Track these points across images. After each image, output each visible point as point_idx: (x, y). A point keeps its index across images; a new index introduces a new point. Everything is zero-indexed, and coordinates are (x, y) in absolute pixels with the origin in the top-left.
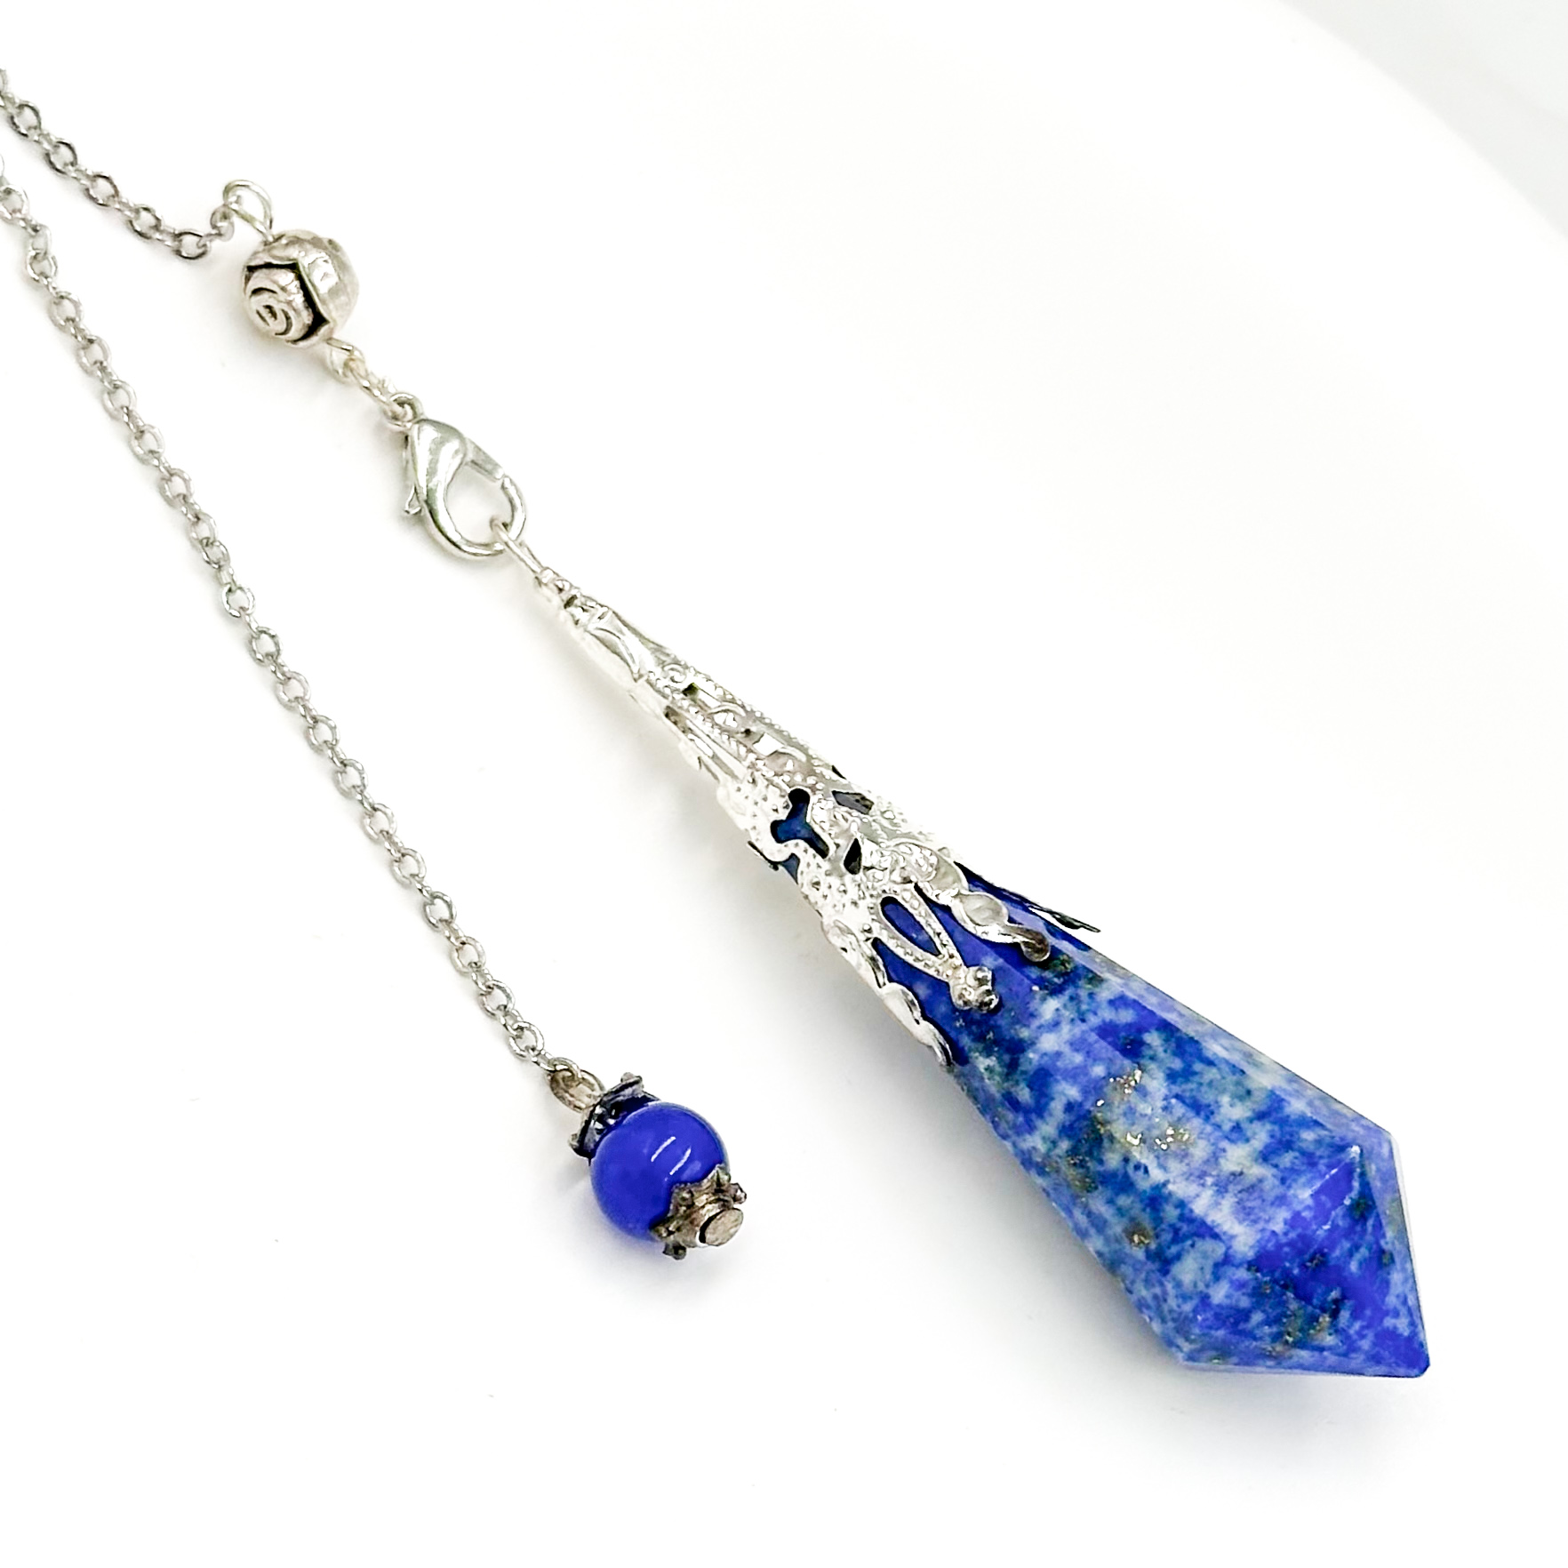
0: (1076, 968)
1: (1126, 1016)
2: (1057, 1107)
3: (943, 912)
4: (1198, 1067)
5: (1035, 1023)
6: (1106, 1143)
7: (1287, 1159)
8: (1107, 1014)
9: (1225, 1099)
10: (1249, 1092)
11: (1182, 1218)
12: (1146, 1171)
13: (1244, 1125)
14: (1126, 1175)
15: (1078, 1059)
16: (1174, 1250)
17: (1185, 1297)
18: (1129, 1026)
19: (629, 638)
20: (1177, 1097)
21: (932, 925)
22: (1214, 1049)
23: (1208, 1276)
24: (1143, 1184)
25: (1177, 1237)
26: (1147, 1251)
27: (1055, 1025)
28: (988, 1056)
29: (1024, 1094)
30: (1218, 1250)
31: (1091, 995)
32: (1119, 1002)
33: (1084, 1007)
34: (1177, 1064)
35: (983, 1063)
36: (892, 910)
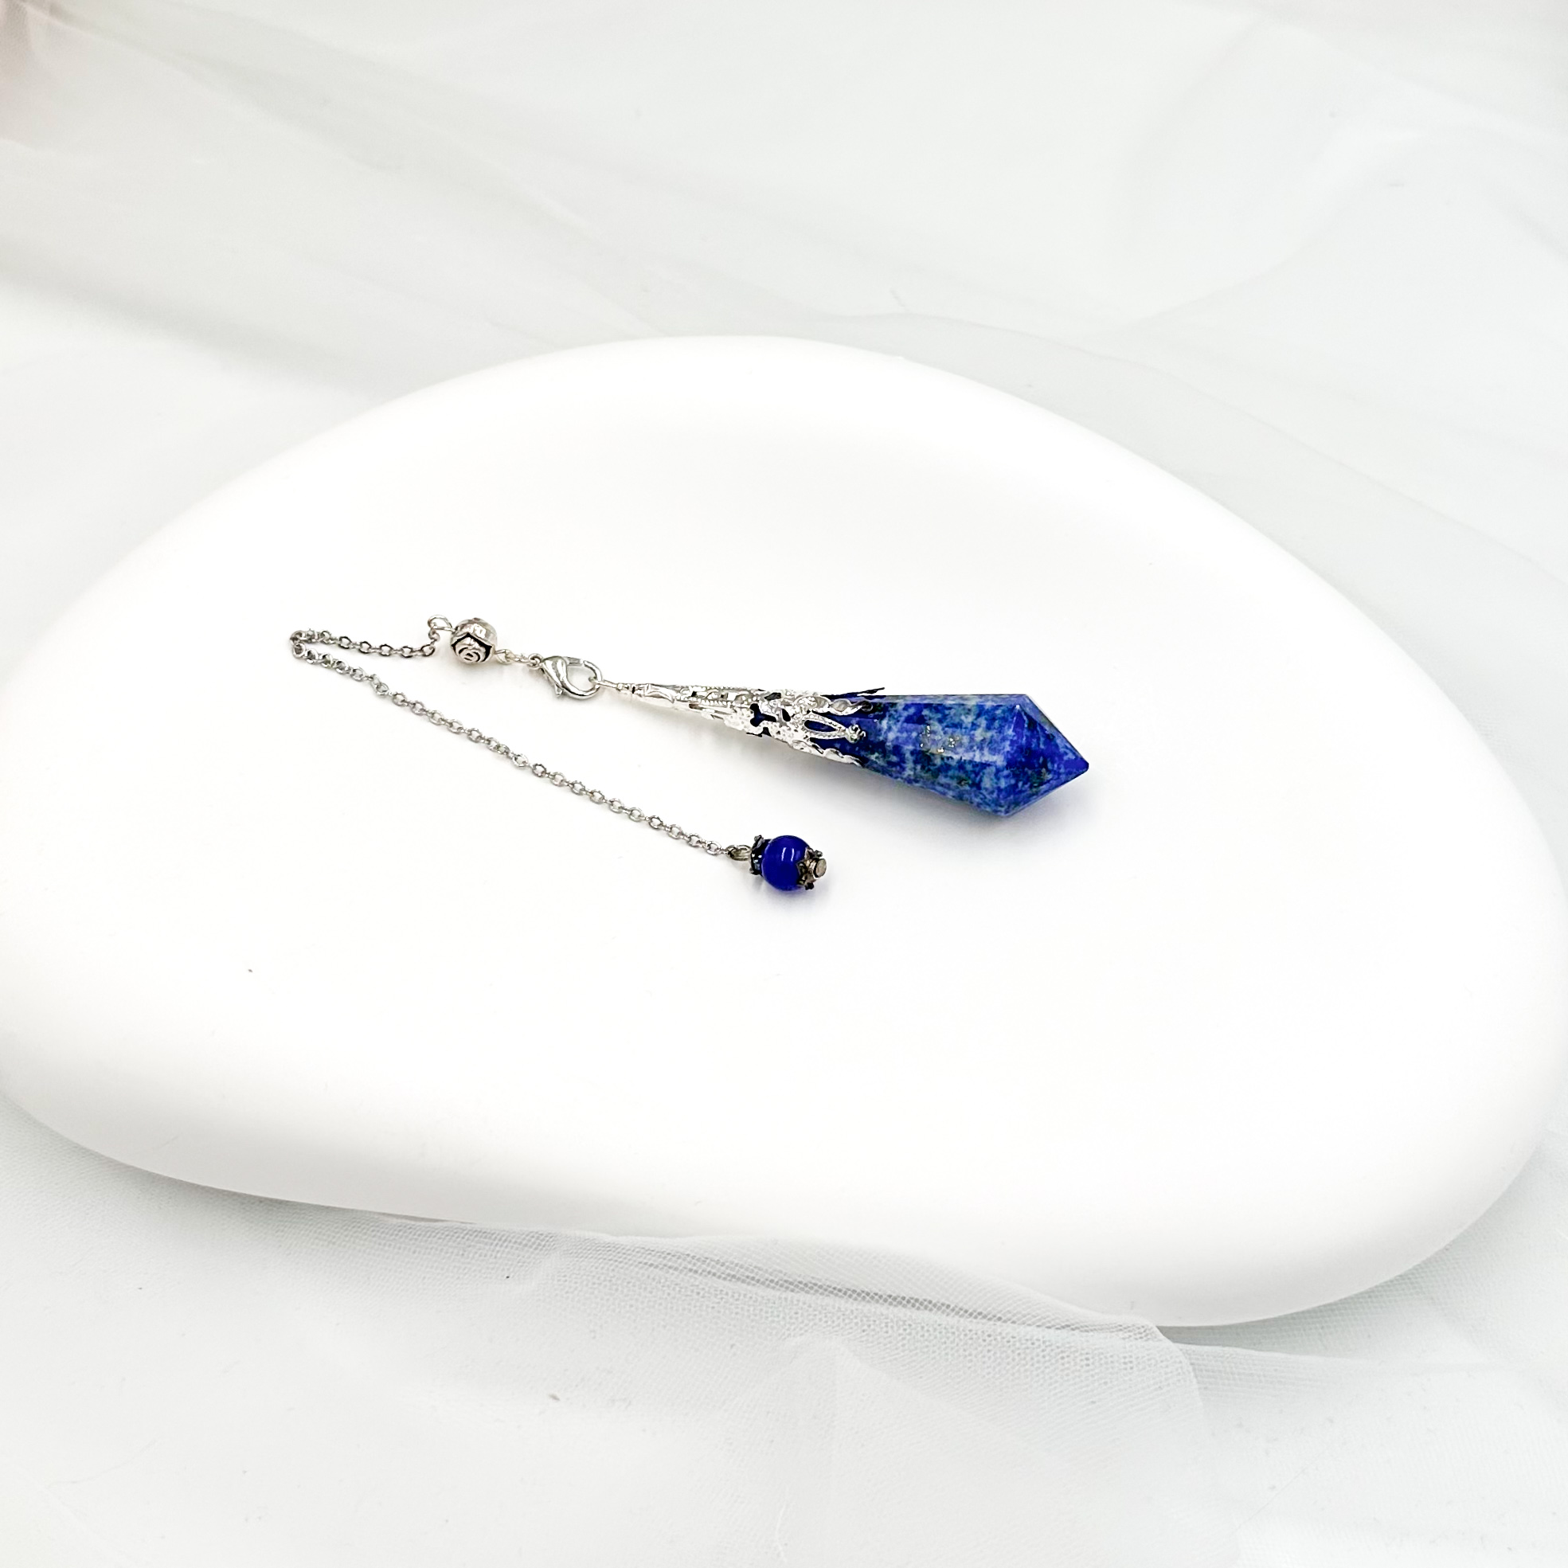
0: (884, 705)
1: (912, 711)
2: (908, 755)
3: (828, 715)
4: (947, 712)
5: (883, 732)
6: (932, 757)
7: (997, 724)
8: (905, 714)
9: (963, 717)
10: (969, 710)
11: (974, 766)
12: (952, 758)
13: (975, 722)
14: (946, 764)
15: (905, 735)
16: (978, 779)
17: (992, 792)
18: (915, 714)
19: (661, 689)
20: (947, 726)
21: (827, 721)
22: (949, 702)
23: (995, 781)
24: (953, 763)
25: (977, 774)
26: (970, 786)
27: (890, 729)
28: (873, 753)
29: (894, 759)
30: (993, 769)
31: (896, 711)
32: (907, 707)
33: (896, 717)
34: (939, 716)
35: (873, 757)
36: (810, 725)
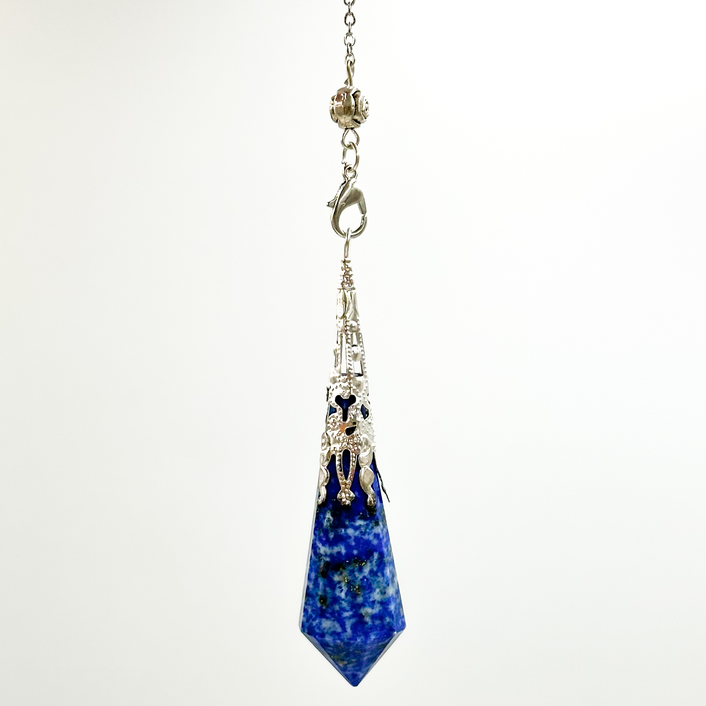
0: (375, 515)
1: (375, 542)
2: (336, 549)
4: (379, 574)
5: (352, 523)
6: (339, 573)
7: (378, 622)
8: (371, 537)
9: (378, 590)
10: (385, 593)
11: (338, 612)
12: (342, 591)
13: (376, 603)
14: (335, 585)
15: (353, 544)
16: (328, 615)
17: (319, 628)
18: (373, 545)
20: (367, 579)
21: (352, 465)
22: (387, 571)
23: (329, 632)
24: (337, 592)
25: (333, 614)
26: (321, 607)
27: (356, 528)
28: (332, 516)
29: (331, 536)
30: (339, 630)
31: (372, 528)
32: (377, 536)
33: (368, 530)
34: (375, 569)
35: (328, 515)
36: (346, 454)
